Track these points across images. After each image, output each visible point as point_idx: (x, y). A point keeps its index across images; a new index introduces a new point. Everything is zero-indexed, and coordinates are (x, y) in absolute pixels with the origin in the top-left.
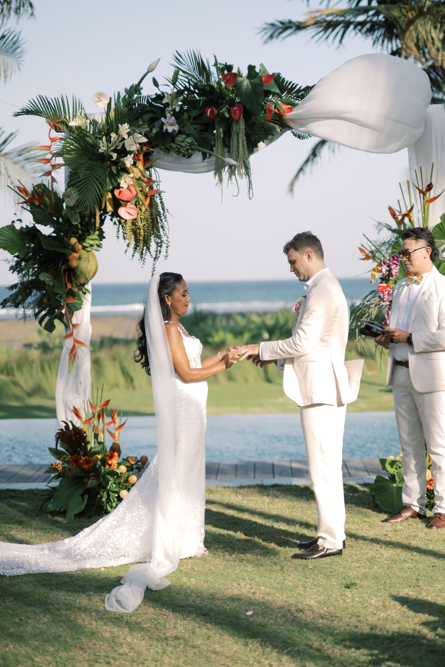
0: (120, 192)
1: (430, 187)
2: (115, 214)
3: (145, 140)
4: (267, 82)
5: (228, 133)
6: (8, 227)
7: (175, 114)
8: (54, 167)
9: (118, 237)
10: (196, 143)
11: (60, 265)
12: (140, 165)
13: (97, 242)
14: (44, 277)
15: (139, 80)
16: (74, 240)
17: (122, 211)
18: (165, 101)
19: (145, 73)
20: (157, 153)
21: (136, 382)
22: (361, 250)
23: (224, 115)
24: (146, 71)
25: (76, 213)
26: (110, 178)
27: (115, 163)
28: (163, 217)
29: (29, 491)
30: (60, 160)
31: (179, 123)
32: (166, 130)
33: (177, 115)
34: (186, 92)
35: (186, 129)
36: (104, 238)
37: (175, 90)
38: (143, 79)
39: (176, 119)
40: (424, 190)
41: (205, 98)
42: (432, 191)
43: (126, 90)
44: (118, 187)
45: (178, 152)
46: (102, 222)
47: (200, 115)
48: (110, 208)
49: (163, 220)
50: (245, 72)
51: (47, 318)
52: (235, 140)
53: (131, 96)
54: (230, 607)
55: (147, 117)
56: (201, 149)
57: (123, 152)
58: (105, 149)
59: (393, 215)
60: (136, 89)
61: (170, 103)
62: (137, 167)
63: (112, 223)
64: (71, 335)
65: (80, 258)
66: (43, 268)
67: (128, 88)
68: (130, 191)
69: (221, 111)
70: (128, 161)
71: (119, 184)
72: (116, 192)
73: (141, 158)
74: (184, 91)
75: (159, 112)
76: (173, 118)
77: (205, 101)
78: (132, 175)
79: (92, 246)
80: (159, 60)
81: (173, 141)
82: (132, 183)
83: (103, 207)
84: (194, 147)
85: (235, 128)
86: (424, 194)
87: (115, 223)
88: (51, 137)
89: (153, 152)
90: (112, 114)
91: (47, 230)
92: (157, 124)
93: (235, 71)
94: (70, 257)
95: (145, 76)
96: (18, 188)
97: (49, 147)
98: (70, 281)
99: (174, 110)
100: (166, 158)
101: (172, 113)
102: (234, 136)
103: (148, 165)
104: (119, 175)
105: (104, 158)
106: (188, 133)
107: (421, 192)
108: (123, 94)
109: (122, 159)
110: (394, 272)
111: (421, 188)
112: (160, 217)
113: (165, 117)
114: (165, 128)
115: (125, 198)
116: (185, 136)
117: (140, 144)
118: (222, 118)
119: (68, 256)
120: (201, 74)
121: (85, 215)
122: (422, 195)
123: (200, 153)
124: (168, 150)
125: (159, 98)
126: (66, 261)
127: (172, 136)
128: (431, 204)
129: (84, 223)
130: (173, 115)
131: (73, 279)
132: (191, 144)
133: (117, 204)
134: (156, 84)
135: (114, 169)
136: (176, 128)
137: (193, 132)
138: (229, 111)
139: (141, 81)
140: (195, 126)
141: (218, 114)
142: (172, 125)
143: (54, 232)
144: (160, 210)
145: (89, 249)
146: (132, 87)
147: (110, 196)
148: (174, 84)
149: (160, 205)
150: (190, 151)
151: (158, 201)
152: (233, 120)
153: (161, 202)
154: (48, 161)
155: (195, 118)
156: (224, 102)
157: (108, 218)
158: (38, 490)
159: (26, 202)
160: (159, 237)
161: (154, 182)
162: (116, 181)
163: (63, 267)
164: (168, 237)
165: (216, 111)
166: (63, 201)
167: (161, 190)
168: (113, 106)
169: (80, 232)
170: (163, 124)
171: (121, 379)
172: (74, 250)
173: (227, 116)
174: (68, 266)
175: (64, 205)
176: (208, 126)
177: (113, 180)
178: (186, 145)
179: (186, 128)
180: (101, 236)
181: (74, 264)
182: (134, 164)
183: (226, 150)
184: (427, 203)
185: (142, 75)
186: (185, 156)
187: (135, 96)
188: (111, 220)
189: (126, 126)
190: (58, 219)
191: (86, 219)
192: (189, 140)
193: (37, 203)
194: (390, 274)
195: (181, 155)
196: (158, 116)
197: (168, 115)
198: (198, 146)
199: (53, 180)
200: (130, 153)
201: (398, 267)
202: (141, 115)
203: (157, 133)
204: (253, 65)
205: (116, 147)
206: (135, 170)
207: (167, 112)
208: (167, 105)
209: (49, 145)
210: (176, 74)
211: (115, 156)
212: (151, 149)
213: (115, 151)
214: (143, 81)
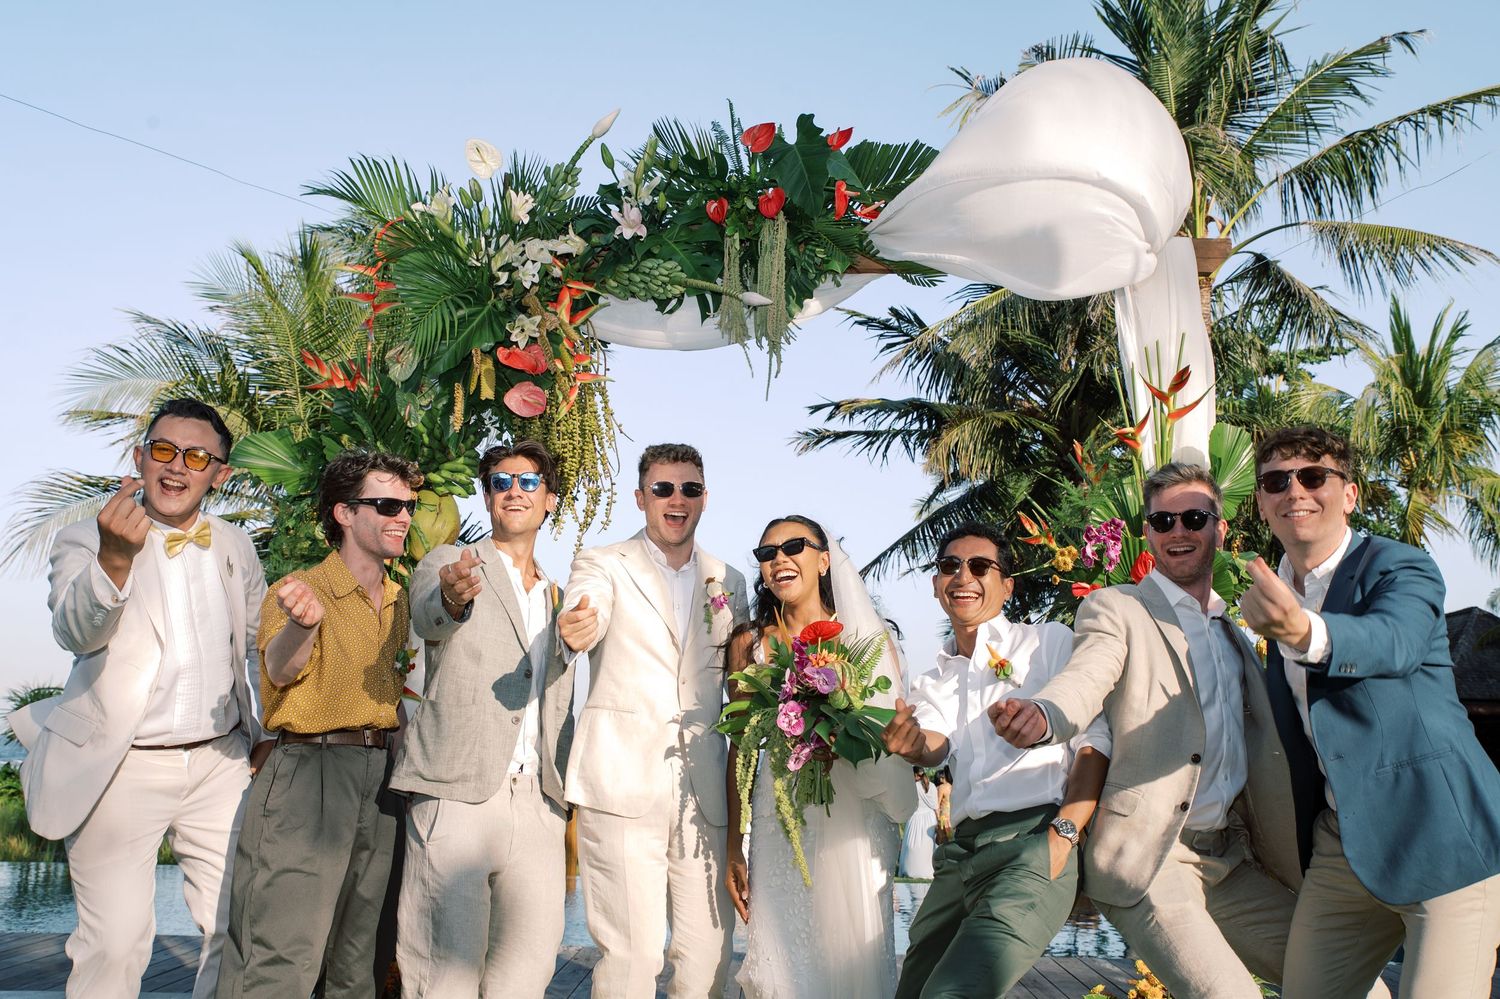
0: (510, 353)
1: (1181, 379)
7: (641, 209)
10: (683, 275)
12: (563, 311)
13: (462, 477)
15: (574, 153)
17: (511, 398)
19: (584, 140)
23: (744, 205)
24: (591, 135)
26: (490, 323)
28: (606, 440)
31: (648, 225)
32: (620, 235)
33: (646, 212)
38: (582, 151)
39: (643, 216)
40: (1165, 389)
44: (507, 342)
45: (648, 295)
48: (487, 392)
49: (606, 445)
56: (692, 281)
60: (569, 172)
68: (534, 354)
69: (739, 201)
71: (508, 335)
72: (503, 354)
73: (567, 301)
78: (538, 319)
79: (450, 483)
80: (612, 121)
81: (635, 270)
82: (538, 335)
83: (472, 387)
84: (677, 278)
85: (767, 238)
86: (1164, 400)
95: (586, 145)
99: (639, 202)
102: (766, 257)
103: (580, 320)
104: (509, 318)
107: (1156, 396)
110: (1110, 556)
111: (1155, 384)
112: (601, 438)
114: (618, 231)
115: (518, 368)
116: (660, 262)
122: (1158, 401)
124: (626, 292)
128: (1177, 423)
130: (637, 207)
132: (672, 272)
134: (607, 160)
136: (642, 232)
138: (755, 202)
139: (577, 157)
141: (733, 208)
142: (632, 224)
144: (602, 423)
145: (442, 489)
146: (559, 167)
147: (488, 362)
149: (601, 412)
152: (763, 215)
153: (606, 405)
162: (502, 327)
164: (612, 484)
165: (727, 208)
169: (425, 451)
173: (751, 206)
177: (496, 327)
178: (661, 275)
184: (1170, 420)
185: (581, 144)
186: (661, 308)
192: (668, 265)
193: (339, 386)
195: (652, 305)
197: (628, 208)
198: (687, 277)
204: (806, 113)
206: (548, 314)
207: (625, 204)
211: (503, 276)
213: (506, 266)
214: (582, 156)
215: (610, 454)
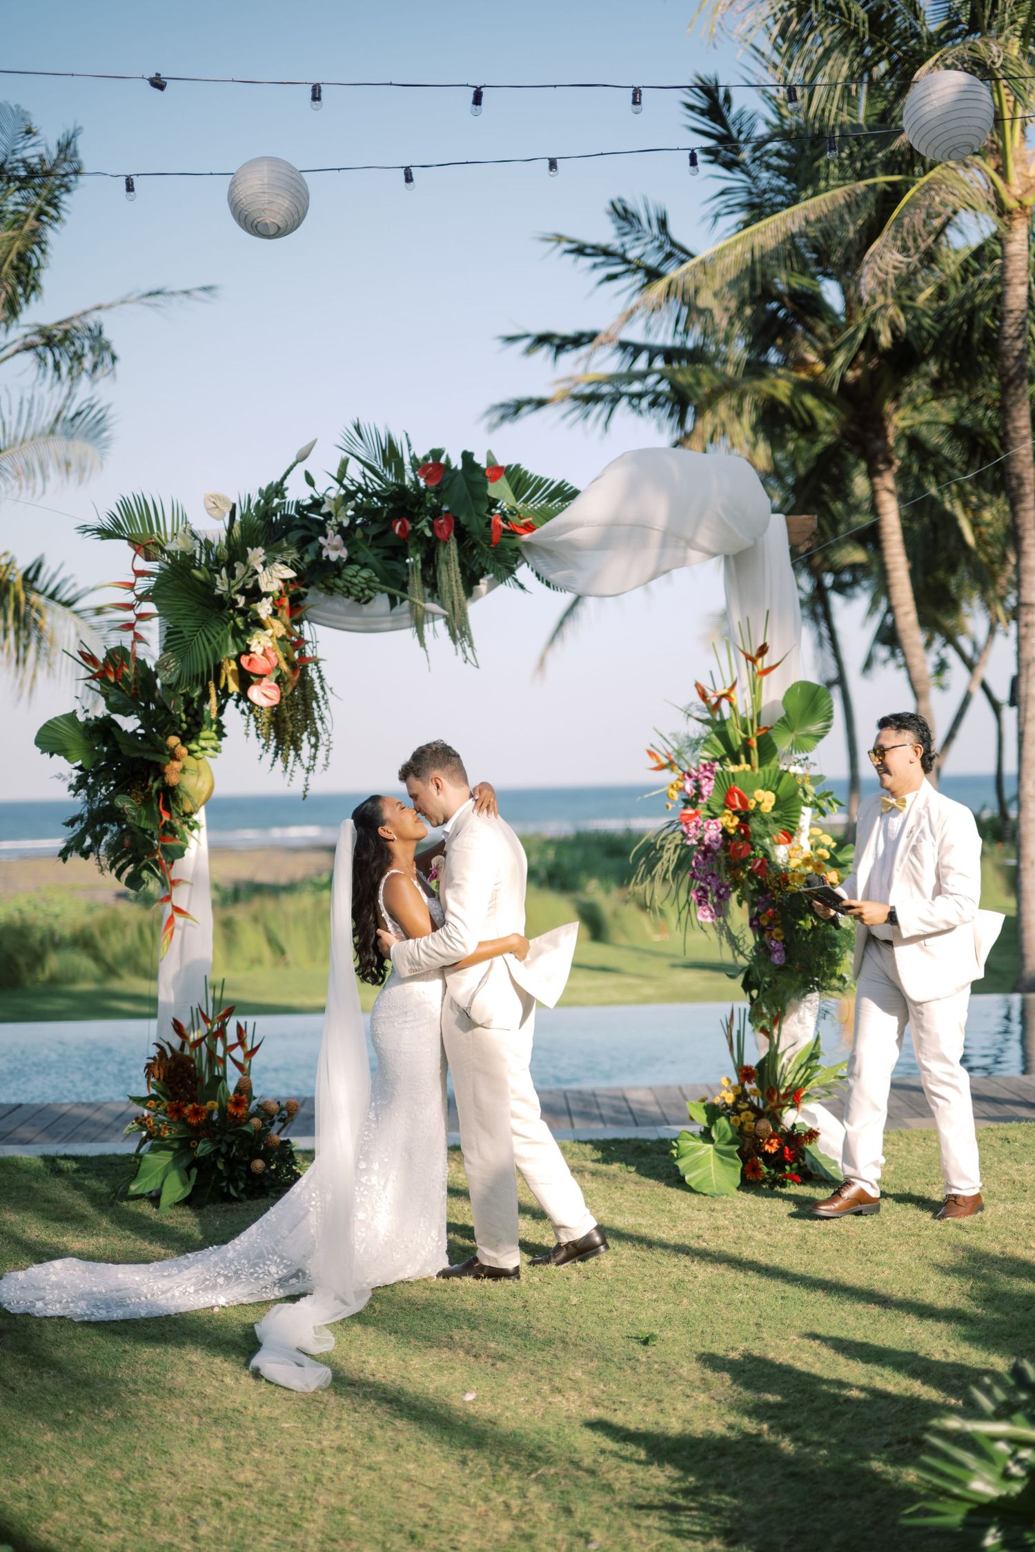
0: (250, 660)
1: (763, 650)
2: (243, 696)
3: (291, 574)
4: (494, 479)
5: (430, 562)
6: (65, 716)
7: (341, 530)
8: (140, 617)
9: (247, 735)
10: (377, 579)
11: (150, 783)
12: (284, 614)
13: (213, 743)
14: (125, 803)
15: (282, 475)
16: (174, 741)
17: (255, 693)
18: (325, 509)
19: (291, 463)
20: (314, 596)
21: (290, 956)
22: (651, 753)
23: (423, 532)
24: (294, 460)
25: (176, 696)
26: (233, 637)
27: (242, 612)
28: (322, 703)
29: (101, 1158)
30: (149, 607)
31: (348, 546)
32: (327, 557)
33: (346, 533)
34: (360, 495)
35: (360, 556)
36: (225, 736)
37: (343, 492)
38: (288, 472)
39: (344, 538)
40: (754, 654)
41: (391, 506)
42: (766, 657)
43: (260, 491)
44: (247, 651)
45: (348, 593)
46: (221, 710)
47: (384, 533)
48: (234, 688)
49: (323, 707)
50: (457, 463)
51: (129, 869)
52: (444, 574)
53: (268, 501)
54: (437, 1384)
55: (295, 535)
56: (384, 588)
57: (255, 594)
58: (226, 588)
59: (704, 696)
60: (278, 490)
61: (333, 512)
62: (279, 619)
63: (238, 711)
64: (168, 898)
65: (184, 770)
66: (123, 786)
67: (264, 488)
68: (268, 658)
69: (419, 526)
70: (264, 609)
71: (248, 646)
72: (244, 660)
73: (286, 603)
74: (356, 492)
75: (315, 528)
76: (338, 537)
77: (391, 510)
78: (270, 632)
79: (204, 749)
80: (314, 443)
81: (339, 576)
82: (270, 644)
83: (222, 685)
84: (373, 584)
85: (442, 554)
86: (754, 661)
87: (243, 712)
88: (136, 568)
89: (306, 594)
90: (237, 531)
91: (129, 723)
92: (312, 547)
93: (443, 460)
94: (167, 769)
95: (292, 468)
96: (81, 653)
97: (131, 586)
98: (168, 808)
99: (340, 524)
100: (329, 605)
101: (336, 529)
102: (443, 567)
103: (296, 616)
104: (248, 632)
105: (222, 605)
106: (363, 561)
107: (748, 658)
108: (256, 498)
109: (253, 606)
110: (705, 791)
111: (748, 652)
112: (318, 702)
113: (326, 536)
114: (325, 553)
115: (258, 670)
116: (357, 567)
117: (284, 581)
118: (421, 538)
119: (164, 766)
120: (386, 463)
121: (193, 699)
122: (750, 663)
123: (385, 596)
124: (330, 590)
125: (317, 504)
126: (160, 773)
127: (336, 568)
128: (765, 678)
129: (191, 711)
130: (339, 532)
131: (172, 805)
132: (369, 580)
133: (246, 679)
134: (310, 481)
135: (239, 621)
136: (344, 553)
137: (372, 560)
138: (431, 527)
139: (285, 477)
140: (376, 551)
141: (414, 531)
142: (336, 548)
143: (140, 727)
144: (318, 689)
145: (199, 755)
146: (270, 486)
147: (233, 666)
148: (339, 481)
149: (317, 681)
150: (367, 592)
151: (314, 675)
152: (438, 540)
153: (320, 677)
154: (130, 607)
155: (375, 537)
156: (422, 510)
157: (231, 703)
158: (115, 1156)
159: (93, 678)
160: (316, 734)
161: (307, 642)
162: (244, 641)
163: (156, 785)
164: (329, 735)
165: (409, 527)
166: (156, 675)
167: (319, 656)
168: (238, 517)
169: (184, 726)
170: (321, 547)
171: (266, 952)
172: (174, 757)
173: (428, 533)
174: (164, 783)
175: (158, 682)
176: (397, 552)
177: (238, 640)
178: (360, 582)
179: (360, 554)
180: (220, 734)
181: (172, 779)
182: (275, 614)
183: (428, 591)
184: (759, 677)
185: (287, 467)
186: (358, 600)
187: (276, 501)
188: (237, 706)
189: (260, 551)
190: (147, 706)
191: (195, 705)
192: (365, 573)
193: (112, 679)
194: (699, 795)
195: (352, 598)
196: (313, 534)
197: (330, 532)
198: (380, 583)
199: (138, 638)
200: (267, 595)
201: (713, 783)
202: (285, 533)
203: (313, 563)
204: (469, 450)
205: (244, 585)
206: (276, 623)
207: (328, 528)
208: (329, 516)
209: (132, 581)
210: (345, 463)
211: (241, 601)
212: (303, 590)
213: (242, 591)
214: (289, 477)
215: (325, 713)
